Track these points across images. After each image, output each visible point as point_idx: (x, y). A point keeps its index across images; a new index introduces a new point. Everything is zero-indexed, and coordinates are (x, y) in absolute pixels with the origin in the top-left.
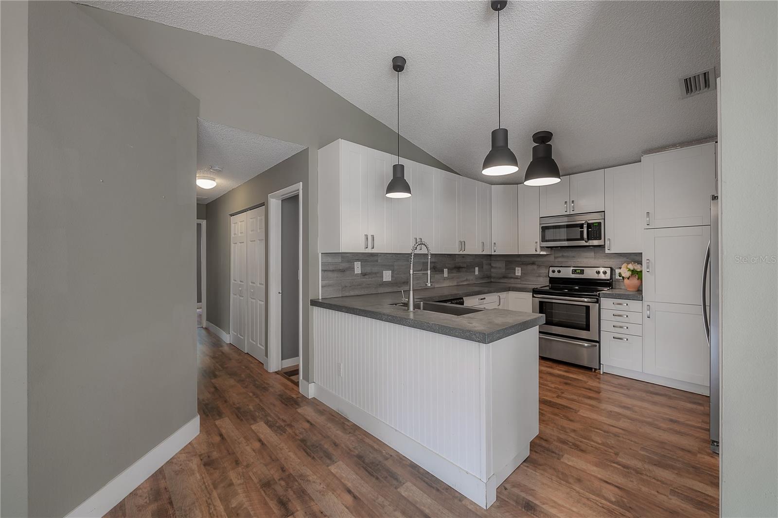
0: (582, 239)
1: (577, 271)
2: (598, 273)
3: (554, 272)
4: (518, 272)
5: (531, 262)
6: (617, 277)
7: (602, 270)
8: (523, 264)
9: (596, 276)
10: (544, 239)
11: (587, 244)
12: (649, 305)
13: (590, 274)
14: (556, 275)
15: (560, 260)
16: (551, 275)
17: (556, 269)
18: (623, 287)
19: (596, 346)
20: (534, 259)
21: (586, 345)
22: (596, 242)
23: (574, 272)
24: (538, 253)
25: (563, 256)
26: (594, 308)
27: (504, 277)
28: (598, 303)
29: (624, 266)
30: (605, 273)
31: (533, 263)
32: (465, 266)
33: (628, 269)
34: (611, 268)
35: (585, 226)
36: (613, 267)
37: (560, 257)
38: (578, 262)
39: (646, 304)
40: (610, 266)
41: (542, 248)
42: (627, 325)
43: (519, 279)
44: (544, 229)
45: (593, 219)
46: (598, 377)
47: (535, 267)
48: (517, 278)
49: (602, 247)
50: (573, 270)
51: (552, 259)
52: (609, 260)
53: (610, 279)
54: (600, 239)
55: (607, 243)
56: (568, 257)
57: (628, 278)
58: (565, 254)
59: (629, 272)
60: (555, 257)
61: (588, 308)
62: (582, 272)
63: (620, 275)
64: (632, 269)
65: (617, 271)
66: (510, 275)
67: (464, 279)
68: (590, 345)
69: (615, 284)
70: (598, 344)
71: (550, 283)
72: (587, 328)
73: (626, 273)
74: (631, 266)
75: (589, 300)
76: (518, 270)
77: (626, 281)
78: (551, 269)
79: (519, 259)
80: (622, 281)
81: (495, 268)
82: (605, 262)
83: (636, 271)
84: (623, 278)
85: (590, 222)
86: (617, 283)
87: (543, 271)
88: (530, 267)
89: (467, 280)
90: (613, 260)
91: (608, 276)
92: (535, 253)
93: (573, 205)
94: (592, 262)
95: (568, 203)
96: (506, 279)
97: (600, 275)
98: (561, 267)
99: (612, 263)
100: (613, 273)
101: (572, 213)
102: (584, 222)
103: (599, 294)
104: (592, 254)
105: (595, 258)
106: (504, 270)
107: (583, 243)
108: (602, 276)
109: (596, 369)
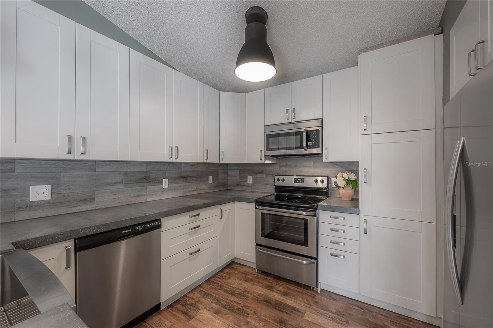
0: (301, 147)
1: (298, 180)
2: (316, 181)
3: (278, 180)
4: (250, 180)
5: (260, 171)
6: (333, 186)
7: (319, 179)
8: (253, 173)
9: (314, 185)
10: (268, 149)
11: (306, 152)
12: (366, 220)
13: (309, 183)
14: (281, 184)
15: (284, 168)
16: (277, 183)
17: (281, 178)
18: (338, 196)
19: (314, 263)
20: (263, 168)
21: (305, 262)
22: (315, 151)
23: (296, 181)
24: (263, 162)
25: (287, 165)
26: (312, 221)
27: (239, 185)
28: (316, 216)
29: (339, 175)
30: (322, 182)
31: (262, 172)
32: (195, 175)
33: (343, 179)
34: (327, 177)
35: (305, 134)
36: (329, 176)
37: (284, 166)
38: (299, 170)
39: (363, 218)
40: (327, 175)
41: (267, 157)
42: (345, 241)
43: (251, 186)
44: (268, 137)
45: (312, 126)
46: (316, 300)
47: (264, 175)
48: (249, 186)
49: (319, 155)
50: (295, 178)
51: (277, 167)
52: (325, 169)
53: (327, 188)
54: (318, 147)
55: (325, 152)
56: (290, 166)
57: (343, 188)
58: (289, 163)
59: (344, 181)
60: (280, 166)
61: (306, 221)
62: (303, 181)
63: (336, 184)
64: (347, 178)
65: (333, 180)
66: (243, 183)
67: (193, 189)
68: (308, 262)
69: (331, 192)
70: (315, 261)
71: (275, 191)
72: (305, 243)
73: (341, 183)
74: (345, 175)
75: (308, 213)
76: (250, 179)
77: (341, 190)
78: (277, 177)
79: (250, 168)
80: (337, 190)
81: (231, 176)
82: (322, 170)
83: (350, 180)
84: (339, 187)
85: (309, 129)
86: (332, 191)
87: (270, 179)
88: (259, 176)
89: (197, 189)
90: (330, 169)
91: (325, 185)
92: (260, 161)
93: (294, 114)
94: (311, 171)
95: (290, 111)
96: (239, 187)
97: (318, 183)
98: (285, 175)
99: (328, 171)
100: (330, 182)
101: (293, 120)
102: (303, 130)
103: (317, 206)
104: (311, 163)
105: (314, 167)
106: (238, 179)
107: (303, 152)
108: (320, 185)
109: (313, 288)
